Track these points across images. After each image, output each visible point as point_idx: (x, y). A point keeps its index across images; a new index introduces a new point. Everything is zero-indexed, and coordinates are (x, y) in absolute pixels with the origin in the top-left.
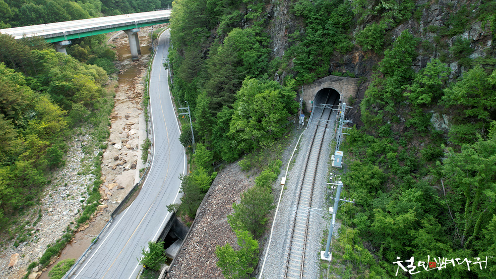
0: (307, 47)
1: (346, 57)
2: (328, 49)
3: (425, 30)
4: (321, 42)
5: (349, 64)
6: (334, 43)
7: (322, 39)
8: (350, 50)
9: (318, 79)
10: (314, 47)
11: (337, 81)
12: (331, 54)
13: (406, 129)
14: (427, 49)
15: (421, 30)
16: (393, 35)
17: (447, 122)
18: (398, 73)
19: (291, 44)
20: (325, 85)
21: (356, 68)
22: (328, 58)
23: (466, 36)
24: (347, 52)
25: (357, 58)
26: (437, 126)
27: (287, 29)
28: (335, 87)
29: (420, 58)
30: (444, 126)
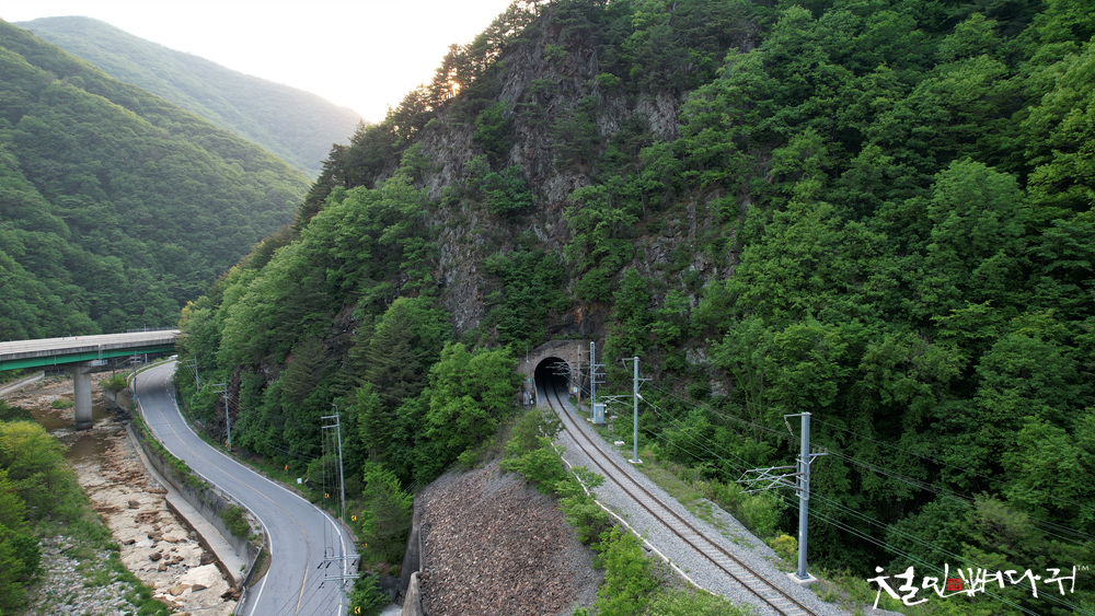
0: (514, 309)
1: (564, 318)
2: (541, 309)
3: (651, 269)
4: (530, 300)
5: (570, 325)
6: (546, 301)
7: (532, 297)
8: (569, 307)
9: (536, 347)
10: (522, 308)
11: (560, 346)
12: (545, 316)
13: (662, 375)
14: (659, 287)
15: (648, 270)
16: (619, 279)
17: (703, 355)
18: (638, 313)
19: (488, 308)
20: (547, 354)
21: (581, 329)
22: (542, 322)
23: (692, 268)
24: (567, 309)
25: (581, 315)
26: (694, 363)
27: (480, 290)
28: (560, 353)
29: (655, 296)
30: (701, 361)
